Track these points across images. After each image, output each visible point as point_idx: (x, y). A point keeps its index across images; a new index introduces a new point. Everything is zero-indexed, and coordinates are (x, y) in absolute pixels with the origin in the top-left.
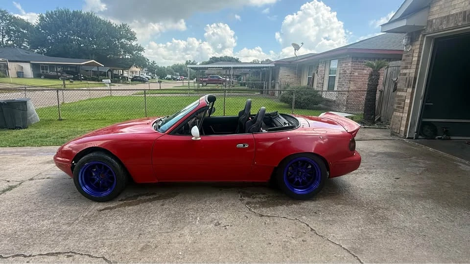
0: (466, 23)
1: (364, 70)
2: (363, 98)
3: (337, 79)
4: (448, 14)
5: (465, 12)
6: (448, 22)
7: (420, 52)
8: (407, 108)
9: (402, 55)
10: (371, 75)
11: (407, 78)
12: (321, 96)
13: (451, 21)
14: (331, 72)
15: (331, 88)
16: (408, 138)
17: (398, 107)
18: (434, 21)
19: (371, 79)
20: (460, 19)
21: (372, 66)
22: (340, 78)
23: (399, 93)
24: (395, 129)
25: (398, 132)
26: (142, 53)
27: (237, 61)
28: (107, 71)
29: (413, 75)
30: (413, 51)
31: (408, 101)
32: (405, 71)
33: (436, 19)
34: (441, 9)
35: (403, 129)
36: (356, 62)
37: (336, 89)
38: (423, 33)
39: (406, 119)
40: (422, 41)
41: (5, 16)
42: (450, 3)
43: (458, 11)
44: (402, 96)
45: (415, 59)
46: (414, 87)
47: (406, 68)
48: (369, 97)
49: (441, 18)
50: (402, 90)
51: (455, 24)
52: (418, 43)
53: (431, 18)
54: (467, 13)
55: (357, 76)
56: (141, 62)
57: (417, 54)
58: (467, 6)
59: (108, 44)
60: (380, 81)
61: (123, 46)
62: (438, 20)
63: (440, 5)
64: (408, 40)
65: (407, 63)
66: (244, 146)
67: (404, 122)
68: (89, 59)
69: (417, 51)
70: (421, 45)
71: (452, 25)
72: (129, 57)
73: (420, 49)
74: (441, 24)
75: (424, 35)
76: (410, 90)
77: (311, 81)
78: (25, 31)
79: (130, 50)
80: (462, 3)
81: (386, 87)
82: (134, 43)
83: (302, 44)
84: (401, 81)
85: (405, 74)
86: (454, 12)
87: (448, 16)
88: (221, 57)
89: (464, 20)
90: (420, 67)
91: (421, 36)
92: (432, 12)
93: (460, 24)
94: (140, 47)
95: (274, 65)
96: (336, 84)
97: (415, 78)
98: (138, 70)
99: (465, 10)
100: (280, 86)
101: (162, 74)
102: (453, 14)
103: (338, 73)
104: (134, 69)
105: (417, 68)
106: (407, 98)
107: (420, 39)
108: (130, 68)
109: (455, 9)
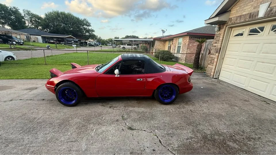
0: (251, 19)
1: (194, 43)
2: (193, 57)
3: (181, 47)
4: (241, 15)
5: (251, 14)
6: (240, 19)
7: (224, 35)
8: (215, 64)
9: (214, 36)
10: (198, 46)
11: (216, 48)
12: (174, 56)
13: (242, 19)
14: (179, 44)
15: (178, 52)
16: (214, 78)
17: (210, 63)
18: (233, 18)
19: (197, 48)
20: (247, 17)
21: (199, 41)
22: (183, 47)
23: (211, 56)
24: (208, 74)
25: (210, 75)
26: (94, 33)
27: (137, 37)
28: (77, 41)
29: (219, 47)
30: (220, 34)
31: (216, 60)
32: (215, 45)
33: (234, 17)
34: (237, 12)
35: (212, 74)
36: (191, 39)
37: (181, 52)
38: (226, 25)
39: (214, 69)
40: (225, 29)
41: (30, 13)
42: (243, 8)
43: (247, 12)
44: (213, 57)
45: (221, 38)
46: (219, 53)
47: (216, 43)
48: (196, 57)
49: (237, 17)
50: (213, 54)
51: (244, 20)
52: (223, 30)
53: (231, 17)
54: (252, 14)
55: (191, 46)
56: (93, 37)
57: (222, 36)
58: (252, 10)
59: (78, 28)
60: (202, 49)
61: (85, 29)
62: (235, 18)
63: (237, 10)
64: (218, 29)
65: (217, 40)
66: (140, 80)
67: (213, 71)
68: (69, 35)
69: (223, 34)
70: (225, 31)
71: (243, 21)
72: (88, 34)
73: (224, 33)
74: (237, 20)
75: (227, 26)
76: (217, 54)
77: (170, 48)
78: (39, 21)
79: (88, 31)
80: (249, 8)
81: (205, 52)
82: (90, 28)
83: (166, 30)
84: (213, 50)
85: (215, 46)
86: (244, 13)
87: (241, 16)
88: (130, 36)
89: (250, 17)
90: (223, 43)
91: (225, 26)
92: (232, 13)
93: (247, 20)
94: (93, 30)
95: (153, 40)
96: (181, 50)
97: (220, 48)
98: (92, 40)
99: (251, 12)
100: (156, 50)
101: (103, 43)
102: (244, 15)
103: (182, 45)
104: (90, 40)
105: (222, 44)
106: (215, 58)
107: (224, 28)
108: (88, 39)
109: (245, 12)
